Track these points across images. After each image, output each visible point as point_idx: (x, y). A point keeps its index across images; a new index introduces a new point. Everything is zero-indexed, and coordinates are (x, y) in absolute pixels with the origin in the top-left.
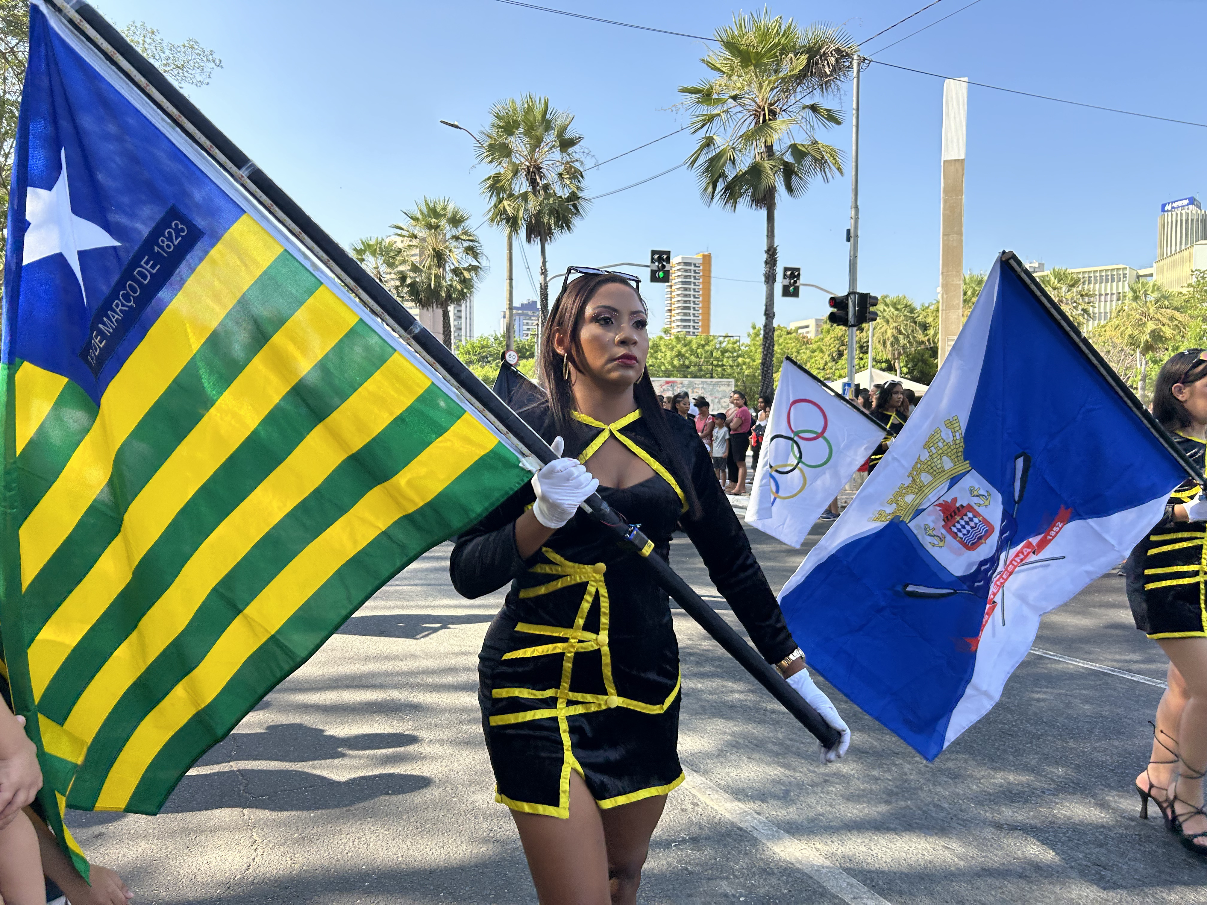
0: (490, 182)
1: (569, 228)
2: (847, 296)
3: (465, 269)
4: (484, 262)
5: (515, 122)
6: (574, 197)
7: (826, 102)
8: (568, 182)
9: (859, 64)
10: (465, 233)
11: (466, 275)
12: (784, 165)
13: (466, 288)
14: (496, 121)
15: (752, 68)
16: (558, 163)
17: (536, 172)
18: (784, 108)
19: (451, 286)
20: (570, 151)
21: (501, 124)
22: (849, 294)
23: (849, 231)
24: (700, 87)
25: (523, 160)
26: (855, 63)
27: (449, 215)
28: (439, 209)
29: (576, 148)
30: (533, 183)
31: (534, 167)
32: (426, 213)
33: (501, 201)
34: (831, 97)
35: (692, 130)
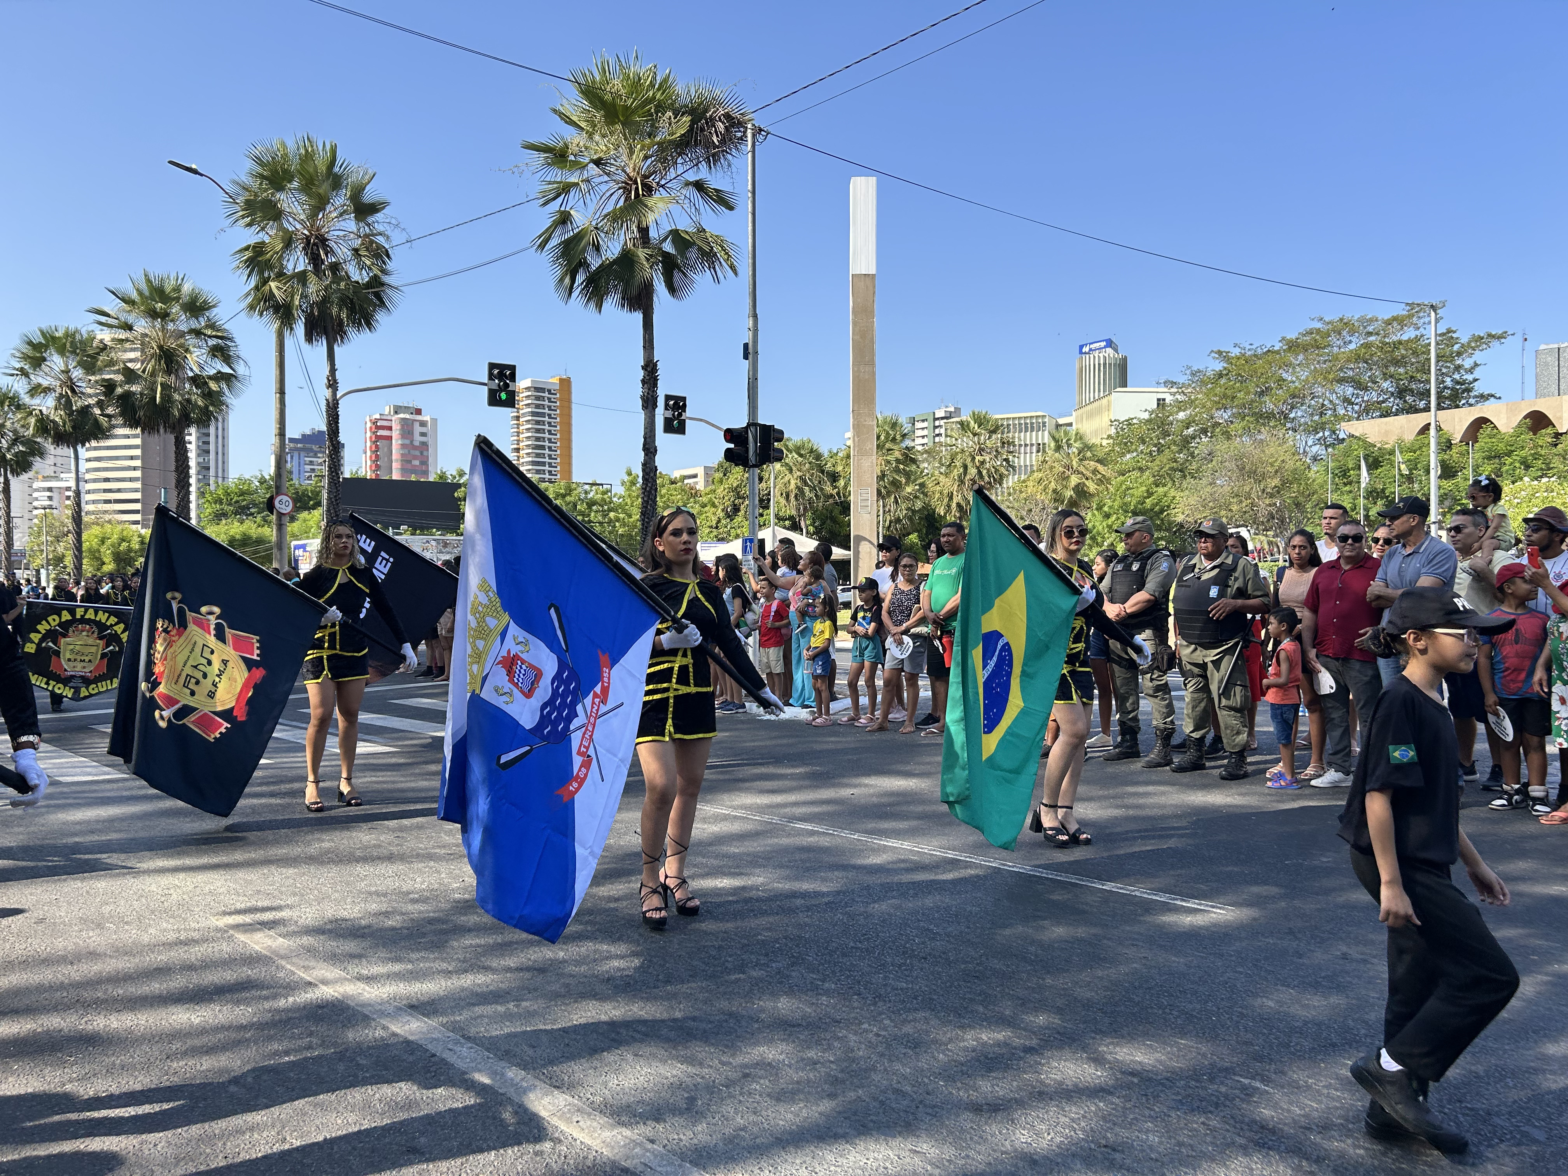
0: (248, 254)
1: (369, 325)
2: (746, 428)
3: (210, 378)
4: (241, 369)
5: (286, 171)
6: (376, 283)
7: (716, 180)
8: (368, 263)
9: (754, 136)
10: (212, 326)
11: (213, 386)
12: (663, 257)
13: (213, 405)
14: (260, 170)
15: (619, 127)
16: (352, 235)
17: (320, 245)
18: (663, 182)
19: (189, 401)
20: (370, 220)
21: (265, 173)
22: (749, 425)
23: (746, 346)
24: (551, 143)
25: (299, 226)
26: (749, 133)
27: (185, 299)
28: (168, 288)
29: (379, 216)
30: (315, 260)
31: (317, 237)
32: (147, 293)
33: (265, 282)
34: (720, 174)
35: (542, 201)
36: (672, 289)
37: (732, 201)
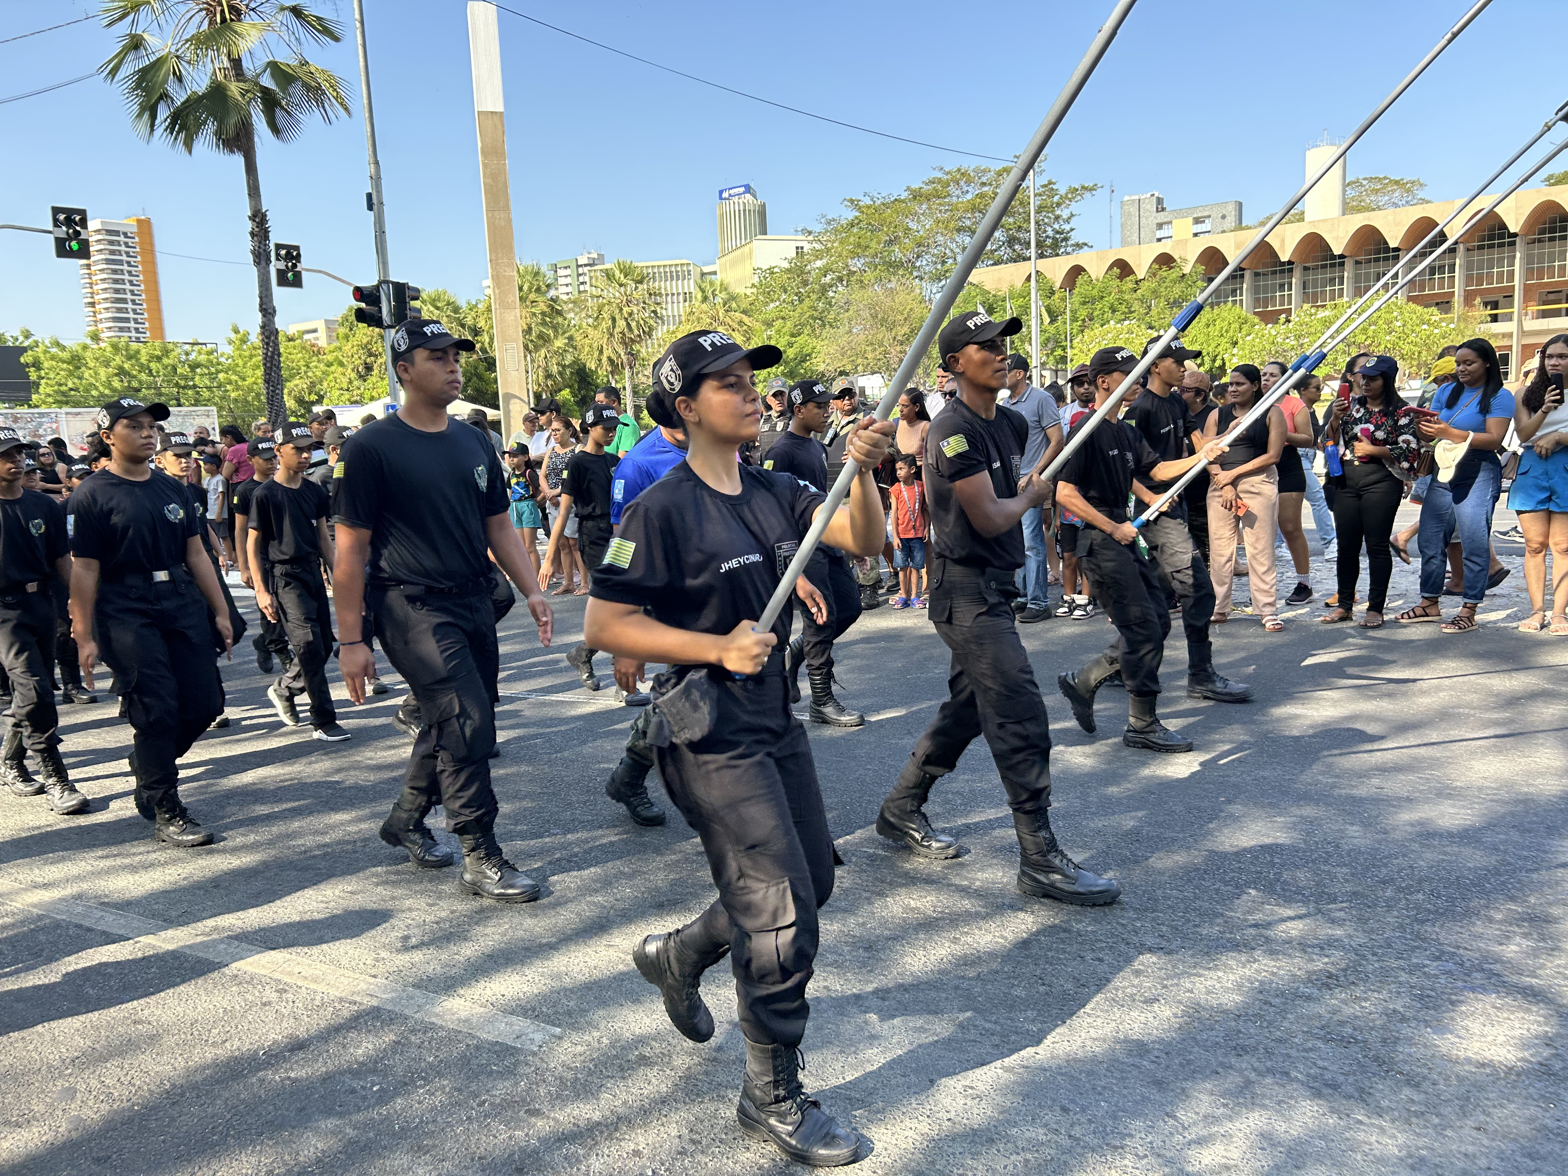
2: (378, 286)
12: (262, 92)
22: (380, 283)
23: (369, 196)
35: (106, 20)
36: (275, 129)
37: (337, 32)
